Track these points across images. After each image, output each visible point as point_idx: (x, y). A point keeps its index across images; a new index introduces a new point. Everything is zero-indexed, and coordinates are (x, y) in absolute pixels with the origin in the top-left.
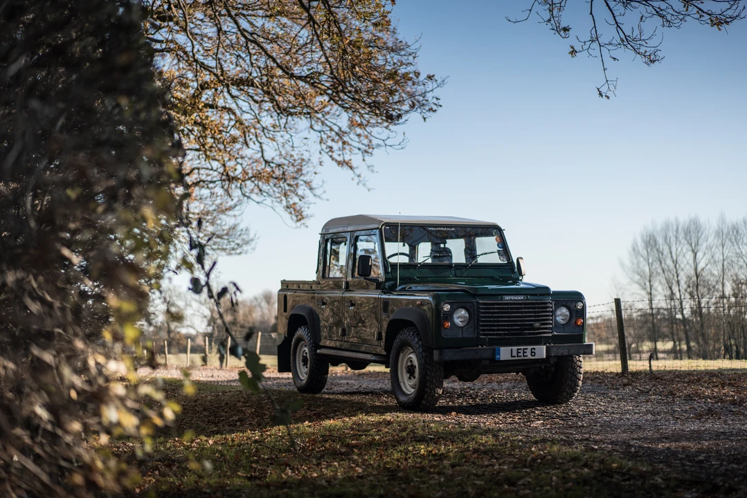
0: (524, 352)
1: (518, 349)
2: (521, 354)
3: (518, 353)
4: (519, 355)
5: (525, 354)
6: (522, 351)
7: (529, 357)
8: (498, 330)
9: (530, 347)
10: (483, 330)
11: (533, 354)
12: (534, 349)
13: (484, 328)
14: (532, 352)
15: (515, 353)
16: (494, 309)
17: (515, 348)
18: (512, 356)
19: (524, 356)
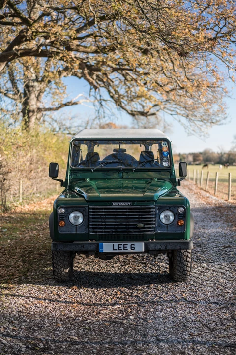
0: (124, 247)
1: (119, 245)
2: (122, 248)
3: (119, 247)
4: (120, 249)
5: (125, 248)
6: (122, 246)
7: (129, 250)
8: (106, 228)
9: (129, 244)
10: (93, 228)
11: (133, 248)
12: (134, 245)
13: (94, 227)
14: (131, 247)
15: (116, 247)
16: (102, 212)
17: (116, 244)
18: (114, 250)
19: (124, 250)
